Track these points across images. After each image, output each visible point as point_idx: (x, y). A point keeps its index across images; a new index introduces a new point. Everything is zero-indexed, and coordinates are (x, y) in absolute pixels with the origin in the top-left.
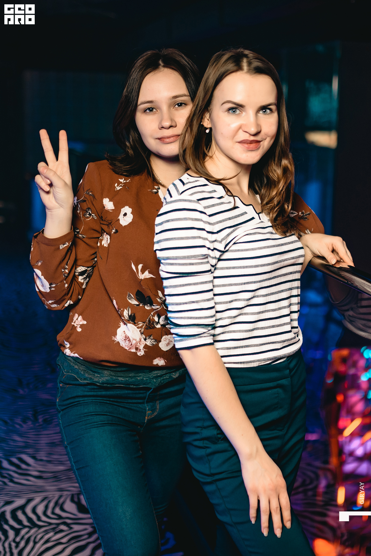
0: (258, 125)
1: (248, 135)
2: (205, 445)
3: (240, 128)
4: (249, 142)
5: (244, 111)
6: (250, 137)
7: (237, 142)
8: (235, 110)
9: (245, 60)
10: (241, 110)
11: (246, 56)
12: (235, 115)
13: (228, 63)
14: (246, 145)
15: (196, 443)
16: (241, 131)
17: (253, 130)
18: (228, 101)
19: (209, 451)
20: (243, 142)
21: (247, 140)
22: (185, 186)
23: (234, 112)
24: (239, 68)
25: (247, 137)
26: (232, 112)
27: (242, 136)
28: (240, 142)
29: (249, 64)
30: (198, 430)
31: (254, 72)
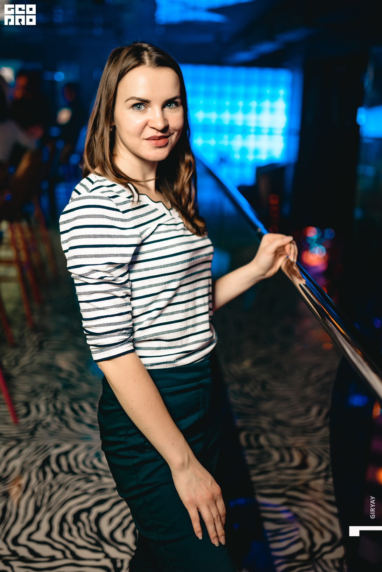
0: (165, 120)
1: (155, 131)
2: (131, 454)
3: (146, 124)
4: (157, 138)
5: (150, 106)
6: (157, 133)
7: (144, 139)
8: (139, 106)
9: (146, 53)
10: (146, 106)
11: (146, 49)
12: (140, 111)
13: (128, 57)
14: (154, 142)
15: (122, 453)
16: (147, 127)
17: (160, 125)
18: (133, 97)
19: (136, 461)
20: (151, 139)
21: (155, 136)
22: (94, 184)
23: (139, 109)
24: (140, 62)
25: (154, 133)
26: (137, 108)
27: (149, 133)
28: (148, 139)
29: (150, 56)
30: (122, 439)
31: (156, 65)
